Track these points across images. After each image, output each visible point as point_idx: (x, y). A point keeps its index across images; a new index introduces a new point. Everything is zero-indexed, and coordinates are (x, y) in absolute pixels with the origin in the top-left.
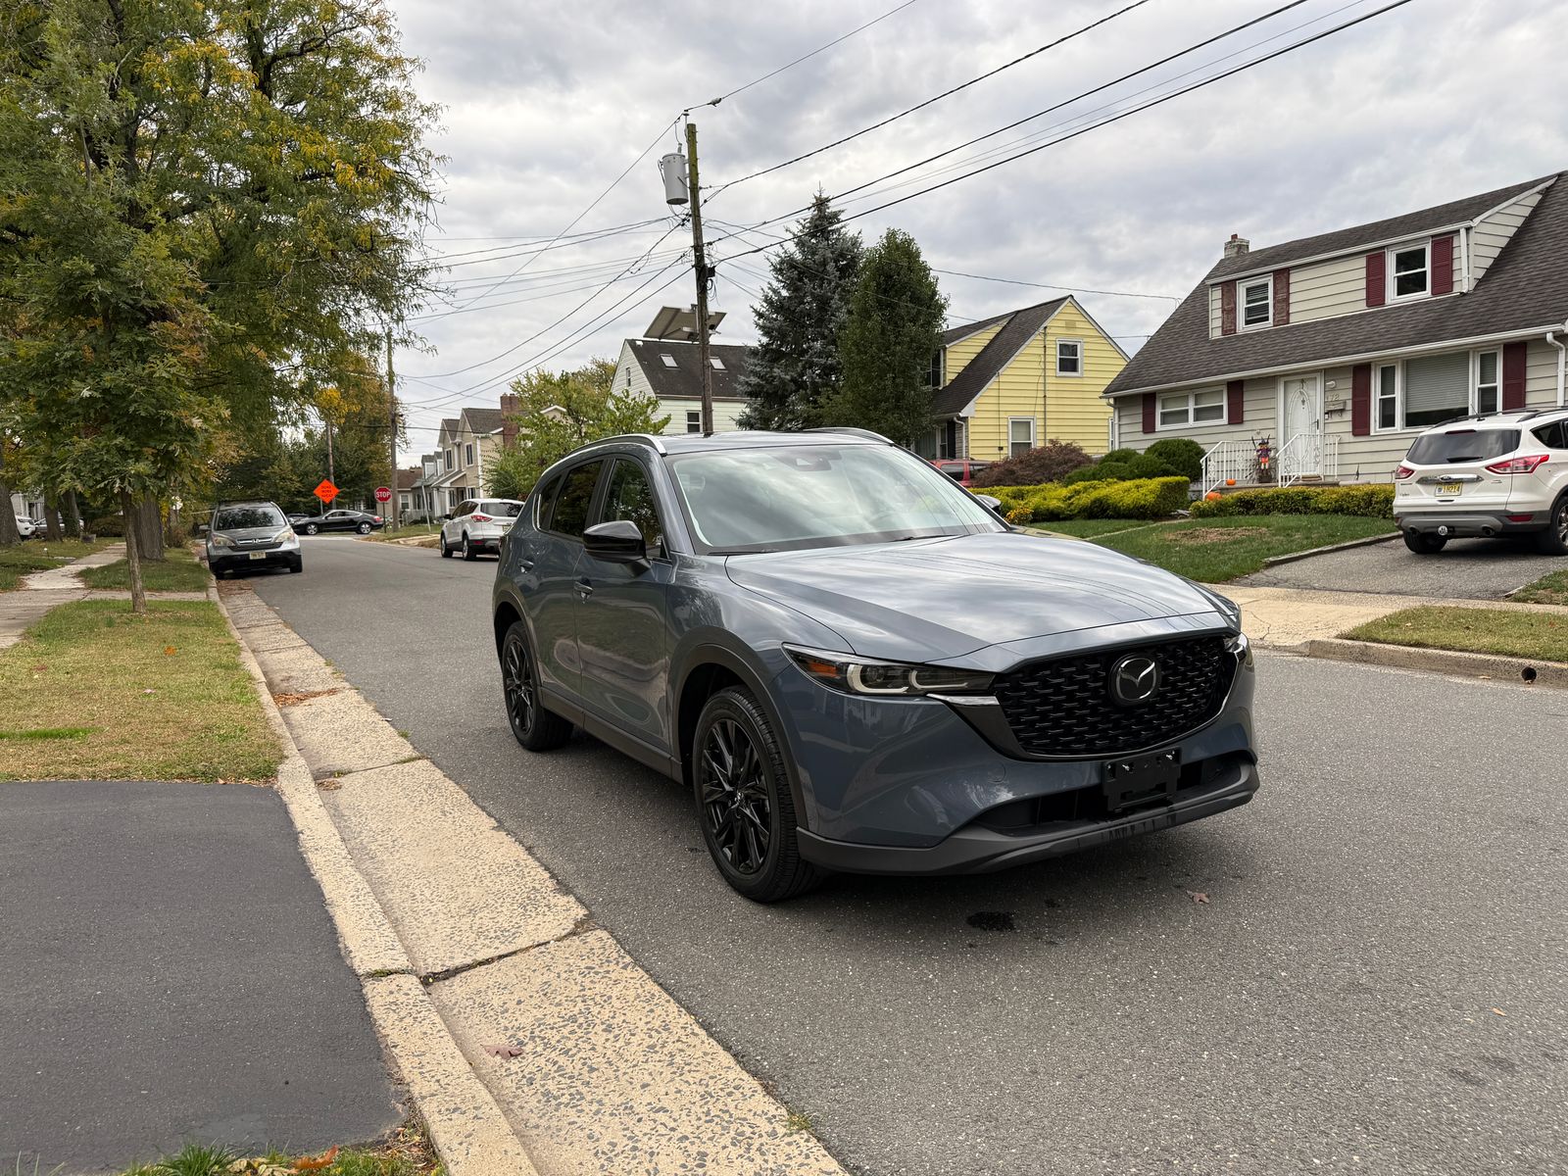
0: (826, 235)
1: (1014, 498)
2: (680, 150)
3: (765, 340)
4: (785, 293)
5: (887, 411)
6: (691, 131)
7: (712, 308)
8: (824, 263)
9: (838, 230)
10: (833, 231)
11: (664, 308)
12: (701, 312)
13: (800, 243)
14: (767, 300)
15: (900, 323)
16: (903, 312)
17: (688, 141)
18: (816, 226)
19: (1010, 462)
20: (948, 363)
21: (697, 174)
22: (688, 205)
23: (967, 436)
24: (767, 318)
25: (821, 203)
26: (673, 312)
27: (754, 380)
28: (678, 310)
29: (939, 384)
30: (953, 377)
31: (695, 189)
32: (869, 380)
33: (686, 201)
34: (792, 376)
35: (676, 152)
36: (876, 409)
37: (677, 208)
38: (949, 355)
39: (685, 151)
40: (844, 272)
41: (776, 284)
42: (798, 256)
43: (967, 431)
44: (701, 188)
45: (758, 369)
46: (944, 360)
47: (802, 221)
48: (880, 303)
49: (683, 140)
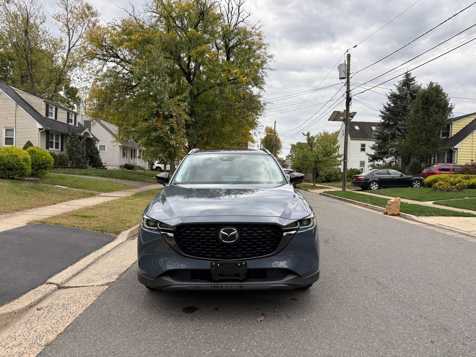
0: (408, 86)
1: (465, 179)
2: (345, 62)
3: (383, 121)
4: (392, 105)
5: (422, 145)
6: (349, 56)
7: (351, 110)
8: (406, 95)
9: (414, 84)
10: (412, 84)
11: (334, 111)
12: (347, 112)
13: (399, 89)
14: (385, 107)
15: (431, 114)
16: (432, 111)
17: (347, 59)
18: (405, 83)
19: (468, 165)
20: (453, 128)
21: (350, 69)
22: (346, 79)
23: (457, 155)
24: (385, 114)
25: (407, 75)
26: (338, 112)
27: (378, 134)
28: (339, 112)
29: (449, 136)
30: (455, 134)
31: (348, 74)
32: (416, 134)
33: (345, 78)
34: (391, 133)
35: (344, 63)
36: (418, 144)
37: (343, 80)
38: (453, 126)
39: (346, 63)
40: (413, 98)
41: (389, 103)
42: (398, 93)
43: (457, 153)
44: (350, 74)
45: (379, 130)
46: (452, 128)
47: (400, 81)
48: (423, 108)
49: (346, 59)
